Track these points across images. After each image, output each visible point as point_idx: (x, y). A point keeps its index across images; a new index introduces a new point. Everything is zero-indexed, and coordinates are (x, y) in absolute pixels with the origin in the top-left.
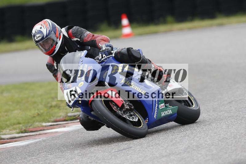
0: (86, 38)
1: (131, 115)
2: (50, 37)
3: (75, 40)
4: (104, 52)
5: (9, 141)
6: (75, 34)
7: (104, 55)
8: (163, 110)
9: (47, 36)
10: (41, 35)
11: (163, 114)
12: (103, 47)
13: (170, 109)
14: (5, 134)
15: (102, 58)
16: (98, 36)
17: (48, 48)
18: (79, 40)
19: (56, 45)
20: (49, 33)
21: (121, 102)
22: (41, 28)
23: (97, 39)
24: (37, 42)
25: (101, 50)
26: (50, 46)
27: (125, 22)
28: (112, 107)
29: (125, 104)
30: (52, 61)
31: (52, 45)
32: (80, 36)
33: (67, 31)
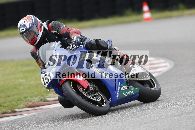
0: (63, 31)
1: (95, 96)
2: (32, 29)
3: (54, 32)
4: (74, 43)
5: (53, 103)
6: (54, 27)
7: (74, 46)
8: (125, 91)
9: (29, 29)
10: (25, 28)
11: (125, 95)
12: (74, 38)
13: (132, 90)
14: (50, 97)
15: (73, 47)
16: (72, 29)
17: (31, 38)
18: (57, 32)
19: (37, 36)
20: (32, 26)
21: (86, 85)
22: (25, 22)
23: (70, 32)
24: (22, 33)
25: (72, 41)
26: (32, 37)
27: (146, 8)
28: (79, 89)
29: (90, 86)
30: (35, 50)
31: (34, 36)
32: (58, 28)
33: (48, 24)
